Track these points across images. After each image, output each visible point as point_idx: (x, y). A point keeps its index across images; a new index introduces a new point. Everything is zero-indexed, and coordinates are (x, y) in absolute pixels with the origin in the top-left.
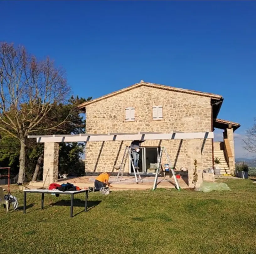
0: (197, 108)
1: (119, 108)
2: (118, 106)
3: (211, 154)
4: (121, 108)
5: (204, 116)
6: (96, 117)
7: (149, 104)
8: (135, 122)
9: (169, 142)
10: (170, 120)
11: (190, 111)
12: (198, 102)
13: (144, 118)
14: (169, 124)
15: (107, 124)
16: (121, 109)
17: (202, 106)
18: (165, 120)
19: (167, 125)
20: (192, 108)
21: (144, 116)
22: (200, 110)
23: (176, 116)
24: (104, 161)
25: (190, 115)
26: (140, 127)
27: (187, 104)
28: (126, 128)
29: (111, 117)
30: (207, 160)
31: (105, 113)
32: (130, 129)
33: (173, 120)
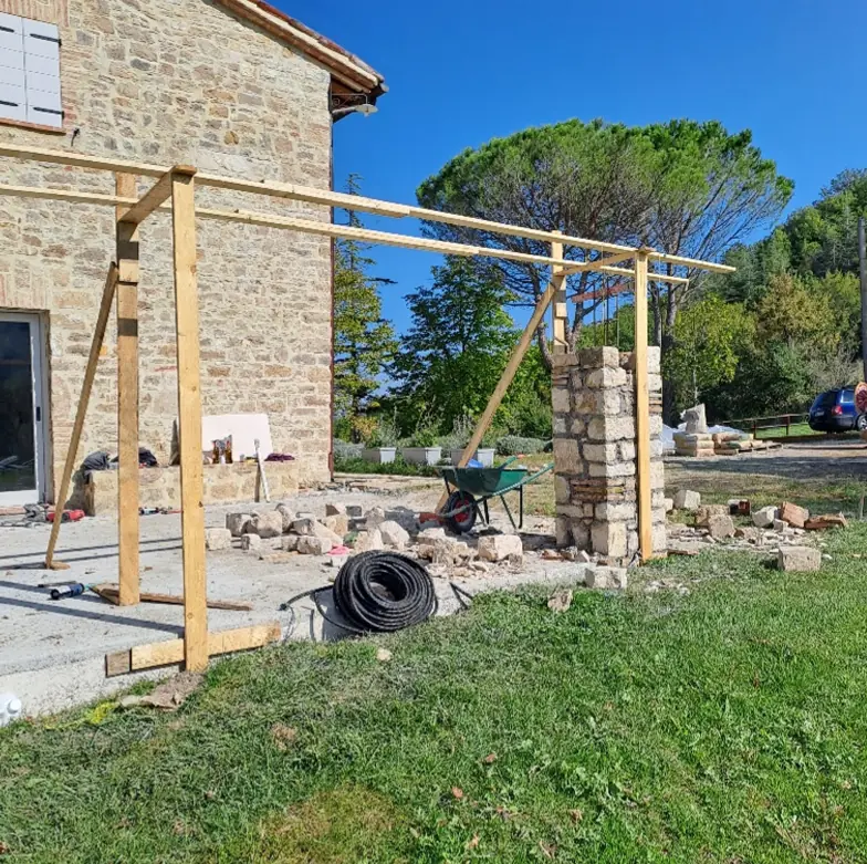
0: (266, 108)
5: (297, 164)
10: (111, 145)
11: (232, 115)
20: (244, 99)
22: (280, 122)
25: (232, 139)
27: (214, 68)
30: (311, 401)
33: (129, 147)
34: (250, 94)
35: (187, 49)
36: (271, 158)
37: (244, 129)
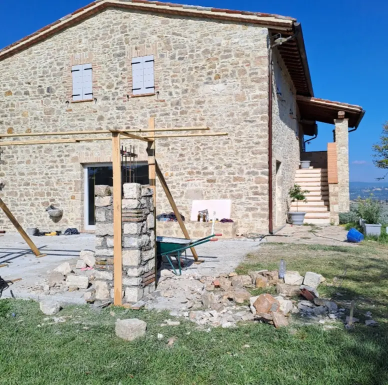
0: (233, 58)
1: (58, 68)
2: (55, 63)
3: (267, 178)
4: (61, 69)
5: (249, 79)
6: (9, 93)
7: (124, 54)
8: (94, 102)
9: (169, 149)
10: (171, 94)
11: (217, 66)
12: (236, 40)
13: (113, 90)
14: (169, 103)
15: (33, 109)
16: (63, 71)
17: (247, 52)
18: (160, 92)
19: (166, 105)
20: (223, 57)
21: (113, 85)
22: (240, 62)
23: (186, 82)
24: (29, 197)
25: (218, 77)
26: (104, 114)
27: (210, 48)
28: (74, 118)
29: (42, 92)
30: (256, 193)
31: (29, 83)
32: (84, 120)
33: (177, 93)
34: (226, 54)
35: (199, 45)
36: (236, 80)
37: (223, 71)
